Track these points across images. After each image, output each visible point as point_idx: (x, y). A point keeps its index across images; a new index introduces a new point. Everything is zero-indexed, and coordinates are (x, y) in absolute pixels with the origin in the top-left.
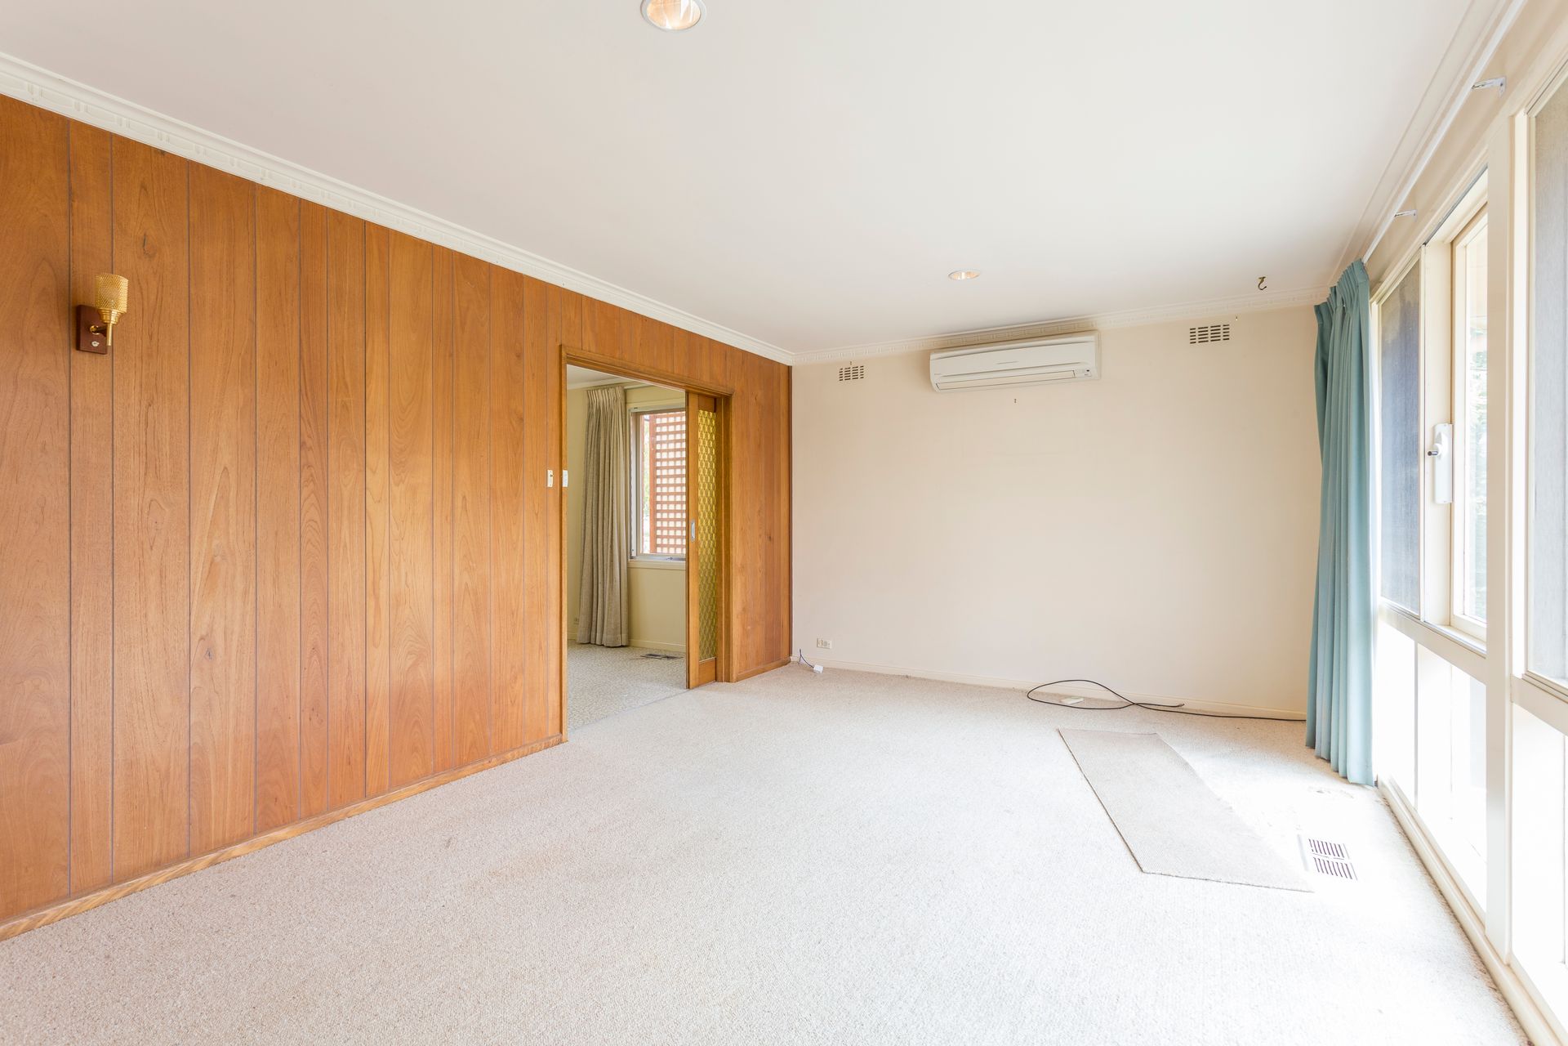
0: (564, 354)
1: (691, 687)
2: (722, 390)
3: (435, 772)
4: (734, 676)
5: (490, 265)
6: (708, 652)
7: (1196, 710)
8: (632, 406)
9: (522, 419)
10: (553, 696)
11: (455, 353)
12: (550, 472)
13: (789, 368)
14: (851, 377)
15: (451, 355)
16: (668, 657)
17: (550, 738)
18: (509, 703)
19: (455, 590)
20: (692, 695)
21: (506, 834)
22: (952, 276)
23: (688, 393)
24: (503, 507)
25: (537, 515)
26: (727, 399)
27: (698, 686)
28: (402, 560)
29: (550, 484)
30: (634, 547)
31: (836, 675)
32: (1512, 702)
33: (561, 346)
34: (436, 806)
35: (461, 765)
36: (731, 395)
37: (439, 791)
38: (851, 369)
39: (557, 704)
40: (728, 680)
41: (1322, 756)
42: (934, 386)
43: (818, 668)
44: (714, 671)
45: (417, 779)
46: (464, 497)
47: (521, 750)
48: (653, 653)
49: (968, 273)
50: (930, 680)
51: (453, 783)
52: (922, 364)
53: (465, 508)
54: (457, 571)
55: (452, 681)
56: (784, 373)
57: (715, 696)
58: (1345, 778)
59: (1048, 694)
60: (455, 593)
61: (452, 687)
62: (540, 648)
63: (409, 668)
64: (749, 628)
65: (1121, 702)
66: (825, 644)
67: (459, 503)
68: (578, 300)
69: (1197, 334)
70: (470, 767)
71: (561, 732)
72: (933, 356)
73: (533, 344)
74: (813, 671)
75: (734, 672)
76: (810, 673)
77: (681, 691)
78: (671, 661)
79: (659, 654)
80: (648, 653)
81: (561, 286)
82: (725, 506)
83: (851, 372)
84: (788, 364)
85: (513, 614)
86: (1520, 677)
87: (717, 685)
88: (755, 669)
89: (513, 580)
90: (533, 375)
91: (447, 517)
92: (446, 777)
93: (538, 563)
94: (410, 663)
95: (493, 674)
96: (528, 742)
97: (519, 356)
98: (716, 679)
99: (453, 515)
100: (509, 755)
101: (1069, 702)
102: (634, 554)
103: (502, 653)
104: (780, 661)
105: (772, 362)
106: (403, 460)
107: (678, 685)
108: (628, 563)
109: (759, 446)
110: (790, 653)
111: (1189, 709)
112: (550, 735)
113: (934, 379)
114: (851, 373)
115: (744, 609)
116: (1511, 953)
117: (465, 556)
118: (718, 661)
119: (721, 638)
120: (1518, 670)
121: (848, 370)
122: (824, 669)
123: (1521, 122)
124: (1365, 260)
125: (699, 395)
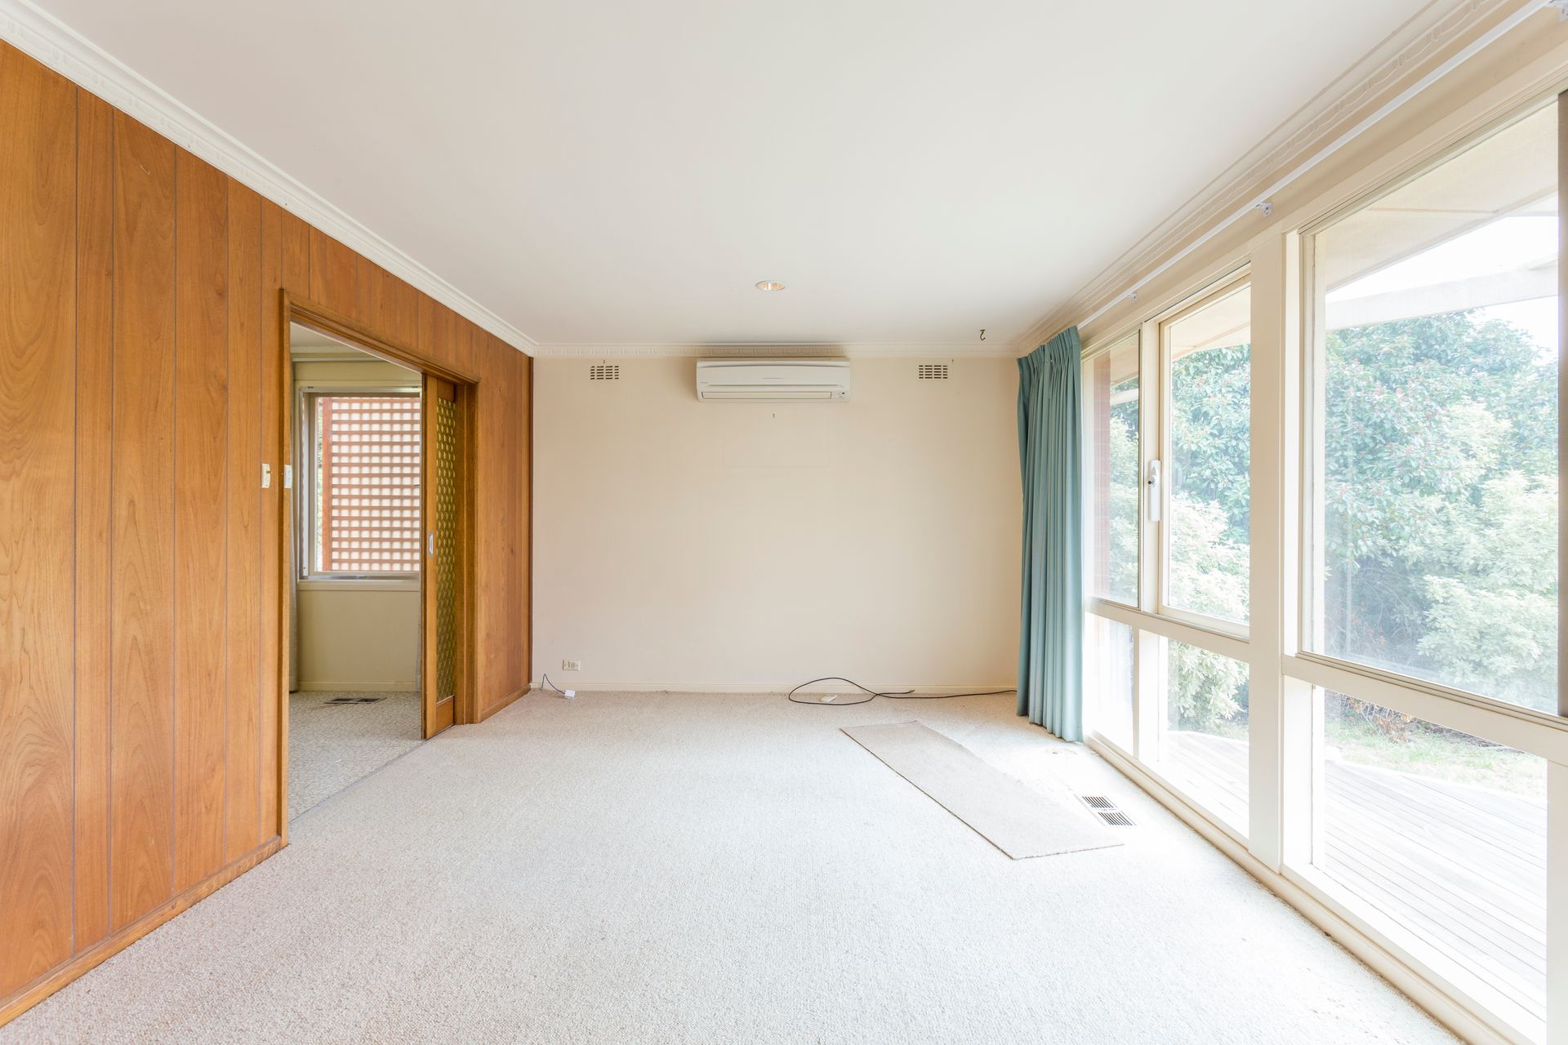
0: (286, 302)
1: (428, 737)
2: (469, 376)
3: (76, 951)
4: (479, 716)
5: (176, 148)
6: (445, 690)
7: (924, 694)
8: (304, 385)
9: (225, 388)
10: (268, 786)
11: (116, 271)
12: (266, 467)
13: (530, 360)
14: (605, 377)
15: (110, 273)
16: (366, 700)
17: (264, 846)
18: (204, 809)
19: (114, 647)
20: (434, 746)
21: (275, 1024)
22: (760, 286)
23: (425, 375)
24: (195, 516)
25: (246, 527)
26: (472, 387)
27: (435, 735)
28: (15, 607)
29: (266, 482)
30: (305, 564)
31: (592, 699)
32: (1283, 675)
33: (281, 290)
34: (100, 1011)
35: (125, 925)
36: (477, 383)
37: (92, 980)
38: (605, 369)
39: (273, 796)
40: (471, 721)
41: (1036, 722)
42: (700, 395)
43: (570, 693)
44: (452, 712)
45: (42, 972)
46: (132, 502)
47: (222, 876)
48: (341, 696)
49: (774, 285)
50: (690, 694)
51: (114, 960)
52: (686, 370)
53: (132, 518)
54: (117, 618)
55: (109, 796)
56: (525, 363)
57: (459, 743)
58: (1061, 738)
59: (804, 695)
60: (114, 654)
61: (109, 807)
62: (250, 719)
63: (29, 790)
64: (492, 656)
65: (866, 694)
66: (573, 666)
67: (122, 511)
68: (305, 230)
69: (924, 370)
70: (139, 926)
71: (279, 833)
72: (700, 364)
73: (241, 280)
74: (564, 697)
75: (479, 711)
76: (561, 700)
77: (415, 743)
78: (373, 705)
79: (350, 697)
80: (334, 698)
81: (282, 204)
82: (468, 516)
83: (604, 371)
84: (530, 355)
85: (209, 675)
86: (1294, 656)
87: (457, 729)
88: (497, 704)
89: (210, 624)
90: (242, 325)
91: (101, 534)
92: (99, 953)
93: (248, 599)
94: (29, 781)
95: (177, 773)
96: (229, 861)
97: (222, 294)
98: (454, 722)
99: (111, 529)
100: (204, 888)
101: (828, 700)
102: (305, 573)
103: (192, 738)
104: (520, 691)
105: (515, 350)
106: (19, 437)
107: (405, 735)
108: (297, 585)
109: (503, 445)
110: (530, 679)
111: (920, 694)
112: (262, 841)
113: (700, 388)
114: (604, 373)
115: (488, 635)
116: (1282, 864)
117: (132, 594)
118: (458, 699)
119: (462, 672)
120: (1291, 649)
121: (600, 369)
122: (577, 693)
123: (1293, 240)
124: (1080, 327)
125: (439, 378)
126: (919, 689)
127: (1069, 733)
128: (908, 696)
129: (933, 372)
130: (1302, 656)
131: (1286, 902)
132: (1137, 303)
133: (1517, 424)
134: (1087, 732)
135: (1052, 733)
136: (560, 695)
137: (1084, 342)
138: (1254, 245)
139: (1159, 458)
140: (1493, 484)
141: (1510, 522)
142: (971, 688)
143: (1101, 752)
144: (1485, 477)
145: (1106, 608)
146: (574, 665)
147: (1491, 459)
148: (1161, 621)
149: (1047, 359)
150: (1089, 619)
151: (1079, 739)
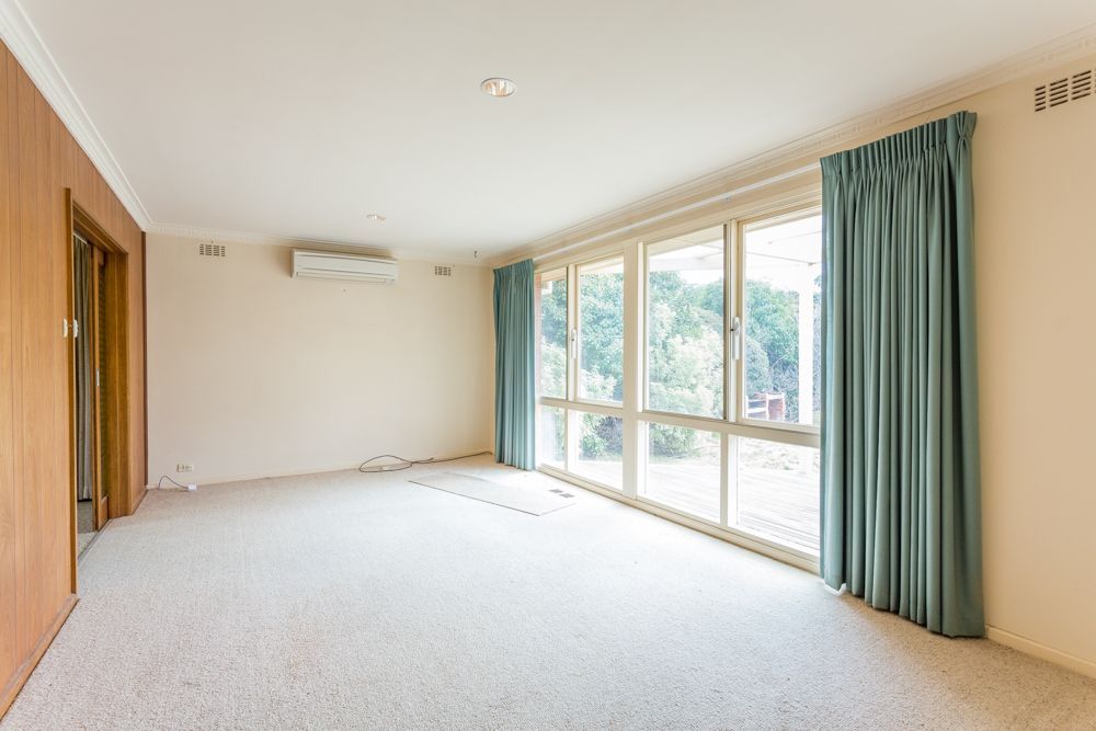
0: (72, 198)
1: (99, 528)
2: (125, 248)
4: (132, 509)
6: (103, 493)
7: (440, 459)
12: (65, 321)
13: (143, 234)
14: (213, 253)
18: (50, 572)
19: (24, 454)
23: (93, 247)
26: (123, 256)
27: (103, 526)
33: (68, 190)
35: (31, 652)
36: (128, 253)
38: (212, 247)
39: (70, 564)
40: (127, 514)
41: (509, 465)
42: (295, 274)
43: (192, 488)
44: (107, 509)
46: (27, 348)
47: (60, 620)
52: (285, 256)
53: (27, 360)
54: (24, 431)
55: (25, 560)
56: (140, 235)
58: (525, 469)
59: (370, 468)
60: (24, 459)
61: (25, 567)
65: (406, 463)
69: (437, 269)
70: (38, 652)
71: (73, 591)
72: (295, 253)
75: (131, 505)
76: (187, 492)
83: (212, 249)
84: (143, 230)
85: (51, 475)
88: (137, 501)
91: (19, 372)
92: (27, 669)
96: (59, 610)
97: (50, 195)
98: (110, 517)
100: (55, 628)
101: (386, 468)
105: (137, 226)
109: (135, 300)
110: (147, 483)
112: (68, 598)
113: (296, 269)
115: (133, 448)
118: (111, 499)
119: (116, 477)
120: (640, 410)
121: (209, 247)
122: (198, 487)
123: (641, 246)
124: (534, 259)
125: (99, 249)
126: (436, 457)
127: (529, 466)
128: (431, 461)
129: (442, 271)
130: (644, 411)
131: (635, 508)
132: (566, 254)
133: (678, 314)
134: (537, 465)
135: (519, 468)
136: (185, 490)
137: (536, 266)
138: (626, 243)
139: (576, 328)
140: (670, 340)
141: (678, 357)
142: (464, 453)
143: (546, 471)
144: (667, 338)
145: (547, 401)
146: (187, 467)
147: (669, 329)
148: (577, 404)
149: (513, 273)
150: (538, 408)
151: (534, 468)
